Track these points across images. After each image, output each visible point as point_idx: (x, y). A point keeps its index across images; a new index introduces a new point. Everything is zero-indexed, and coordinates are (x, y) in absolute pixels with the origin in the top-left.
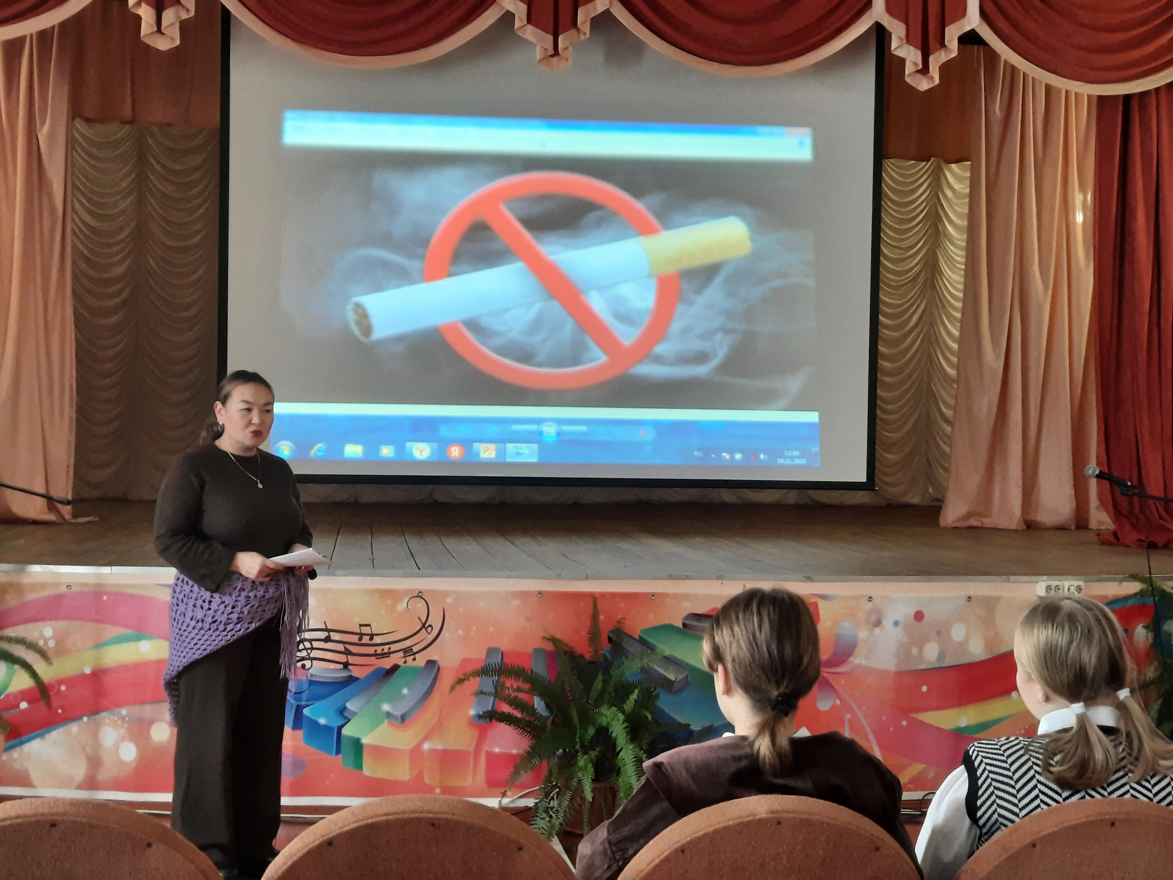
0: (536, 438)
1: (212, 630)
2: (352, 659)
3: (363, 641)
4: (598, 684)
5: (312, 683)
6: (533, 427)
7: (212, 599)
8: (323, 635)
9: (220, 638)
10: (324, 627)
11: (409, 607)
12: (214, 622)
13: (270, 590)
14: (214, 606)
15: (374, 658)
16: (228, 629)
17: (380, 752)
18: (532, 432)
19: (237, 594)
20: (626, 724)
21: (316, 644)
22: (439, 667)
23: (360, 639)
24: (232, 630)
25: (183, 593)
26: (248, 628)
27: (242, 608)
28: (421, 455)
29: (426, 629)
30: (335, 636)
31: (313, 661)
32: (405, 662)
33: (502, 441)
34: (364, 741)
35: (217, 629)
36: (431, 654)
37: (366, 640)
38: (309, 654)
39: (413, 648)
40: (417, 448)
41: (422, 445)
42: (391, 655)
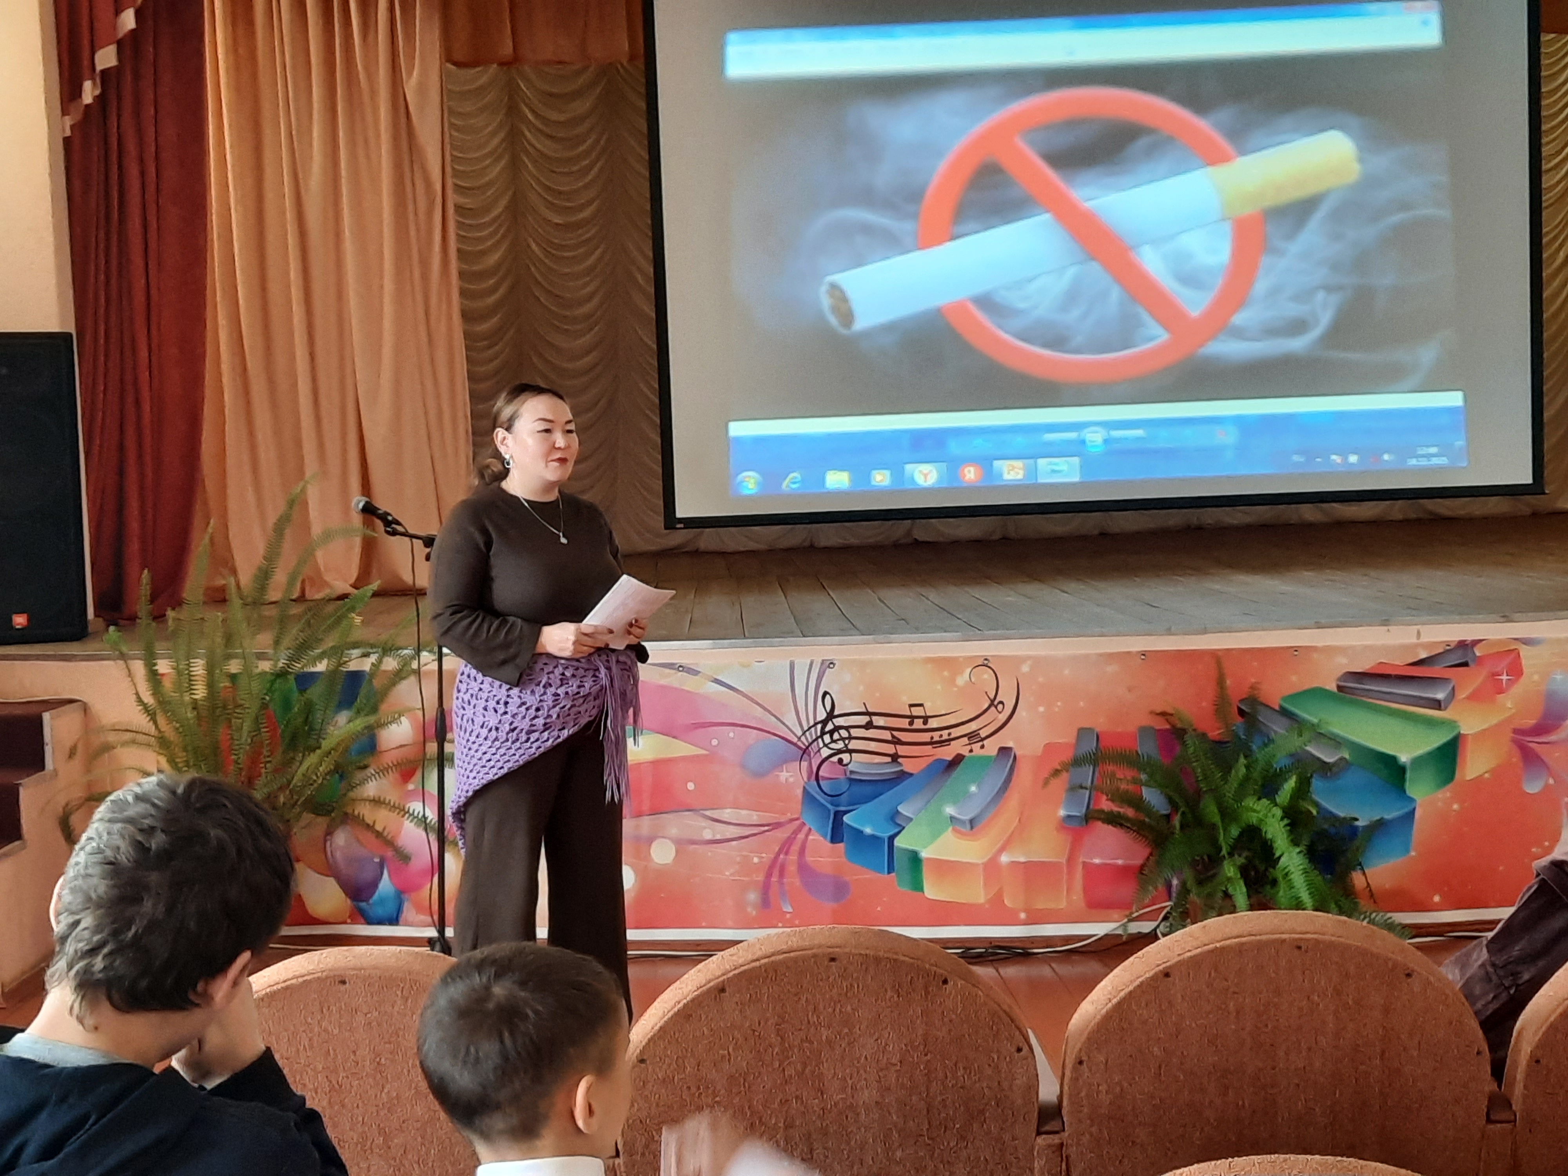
0: (1076, 449)
1: (510, 740)
2: (902, 750)
3: (914, 727)
4: (1240, 769)
5: (851, 780)
6: (1072, 435)
7: (509, 700)
8: (863, 720)
9: (521, 751)
10: (864, 710)
11: (973, 680)
12: (513, 730)
13: (586, 684)
14: (512, 708)
15: (930, 747)
16: (532, 740)
17: (944, 868)
18: (1070, 442)
19: (542, 691)
20: (1286, 821)
21: (855, 732)
22: (1015, 757)
23: (911, 723)
24: (537, 740)
25: (470, 691)
26: (559, 737)
27: (549, 711)
28: (925, 481)
29: (996, 707)
30: (879, 721)
31: (853, 755)
32: (971, 751)
33: (1030, 456)
34: (924, 854)
35: (518, 740)
36: (1005, 739)
37: (918, 724)
38: (846, 746)
39: (981, 732)
40: (920, 472)
41: (925, 468)
42: (952, 743)
